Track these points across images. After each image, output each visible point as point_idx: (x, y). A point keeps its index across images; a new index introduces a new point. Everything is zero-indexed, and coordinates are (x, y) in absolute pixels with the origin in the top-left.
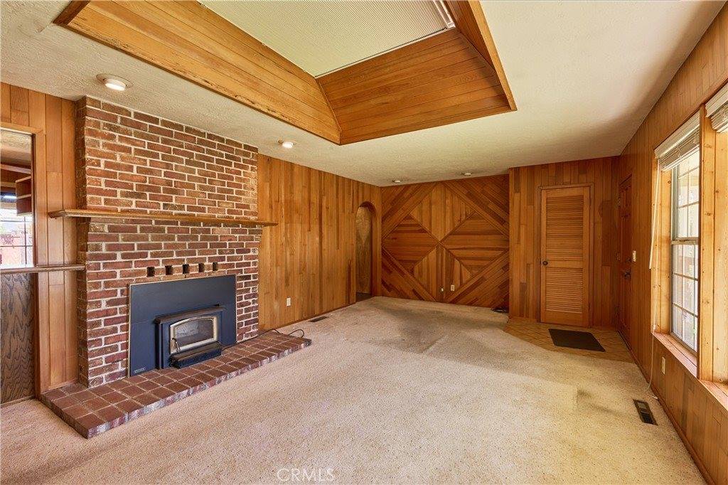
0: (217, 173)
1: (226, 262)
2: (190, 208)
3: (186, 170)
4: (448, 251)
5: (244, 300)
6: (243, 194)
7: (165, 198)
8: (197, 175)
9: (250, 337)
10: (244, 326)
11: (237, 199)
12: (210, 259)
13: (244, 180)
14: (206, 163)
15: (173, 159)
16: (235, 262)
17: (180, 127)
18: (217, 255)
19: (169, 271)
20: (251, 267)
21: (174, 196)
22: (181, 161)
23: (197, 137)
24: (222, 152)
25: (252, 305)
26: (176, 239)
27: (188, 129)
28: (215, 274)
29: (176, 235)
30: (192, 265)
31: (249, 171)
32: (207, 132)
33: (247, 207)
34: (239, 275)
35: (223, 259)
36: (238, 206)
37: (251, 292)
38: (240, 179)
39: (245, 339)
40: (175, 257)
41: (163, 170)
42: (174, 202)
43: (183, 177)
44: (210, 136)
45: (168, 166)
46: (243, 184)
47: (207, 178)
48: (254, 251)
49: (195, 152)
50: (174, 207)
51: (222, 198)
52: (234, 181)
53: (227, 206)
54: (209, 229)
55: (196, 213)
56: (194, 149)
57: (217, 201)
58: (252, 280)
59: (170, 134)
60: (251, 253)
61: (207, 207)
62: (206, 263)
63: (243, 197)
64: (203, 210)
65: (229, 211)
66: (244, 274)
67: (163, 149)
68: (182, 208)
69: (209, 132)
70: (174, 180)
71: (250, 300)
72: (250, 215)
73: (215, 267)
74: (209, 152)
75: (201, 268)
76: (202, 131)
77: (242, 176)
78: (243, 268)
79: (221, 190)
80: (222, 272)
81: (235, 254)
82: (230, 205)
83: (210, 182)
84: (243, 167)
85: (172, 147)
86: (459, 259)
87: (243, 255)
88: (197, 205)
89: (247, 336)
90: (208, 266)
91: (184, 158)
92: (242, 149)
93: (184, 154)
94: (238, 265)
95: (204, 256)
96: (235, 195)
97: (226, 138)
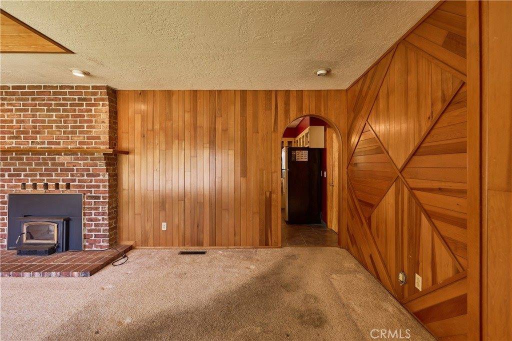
0: (70, 114)
1: (77, 183)
2: (49, 143)
3: (46, 116)
4: (411, 189)
5: (93, 216)
6: (94, 128)
7: (32, 138)
8: (54, 118)
9: (99, 249)
10: (93, 238)
11: (87, 132)
12: (63, 181)
13: (94, 116)
14: (61, 108)
15: (37, 110)
16: (85, 184)
17: (40, 87)
18: (70, 177)
19: (35, 186)
20: (101, 189)
21: (38, 136)
22: (43, 110)
23: (51, 91)
24: (75, 97)
25: (101, 222)
26: (34, 165)
27: (45, 87)
28: (68, 192)
29: (34, 162)
30: (50, 184)
31: (100, 107)
32: (59, 85)
33: (99, 138)
34: (89, 194)
35: (74, 181)
36: (88, 138)
37: (101, 211)
38: (92, 116)
39: (94, 249)
40: (38, 177)
41: (31, 119)
42: (38, 140)
43: (44, 121)
44: (61, 87)
45: (34, 116)
46: (94, 119)
47: (63, 119)
48: (104, 176)
49: (53, 102)
50: (38, 144)
51: (74, 133)
52: (86, 118)
53: (78, 138)
54: (55, 158)
55: (53, 146)
56: (53, 100)
57: (70, 136)
58: (101, 200)
59: (33, 94)
60: (101, 177)
61: (62, 141)
62: (61, 183)
63: (94, 130)
64: (59, 144)
65: (80, 143)
66: (93, 195)
67: (31, 105)
68: (43, 143)
69: (61, 85)
70: (38, 124)
71: (100, 218)
72: (100, 144)
73: (68, 186)
74: (64, 99)
75: (57, 186)
76: (55, 85)
77: (93, 113)
78: (93, 189)
79: (73, 127)
80: (73, 191)
81: (85, 177)
82: (81, 138)
83: (65, 122)
84: (93, 105)
85: (37, 102)
86: (429, 216)
87: (93, 178)
88: (54, 140)
89: (96, 247)
90: (62, 185)
91: (45, 108)
92: (91, 90)
93: (45, 105)
94: (88, 187)
95: (58, 178)
96: (85, 129)
97: (75, 85)
